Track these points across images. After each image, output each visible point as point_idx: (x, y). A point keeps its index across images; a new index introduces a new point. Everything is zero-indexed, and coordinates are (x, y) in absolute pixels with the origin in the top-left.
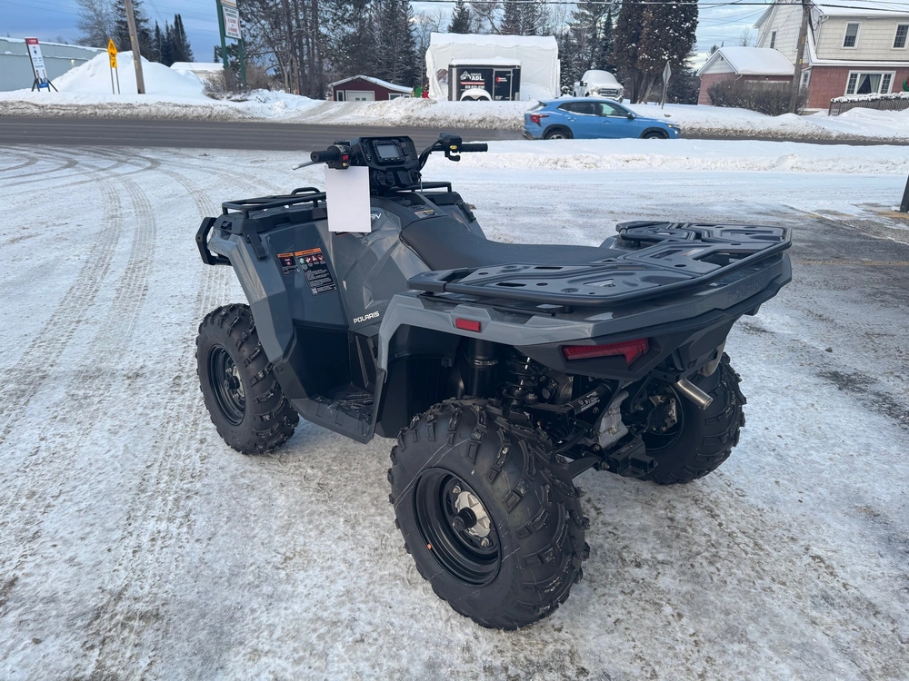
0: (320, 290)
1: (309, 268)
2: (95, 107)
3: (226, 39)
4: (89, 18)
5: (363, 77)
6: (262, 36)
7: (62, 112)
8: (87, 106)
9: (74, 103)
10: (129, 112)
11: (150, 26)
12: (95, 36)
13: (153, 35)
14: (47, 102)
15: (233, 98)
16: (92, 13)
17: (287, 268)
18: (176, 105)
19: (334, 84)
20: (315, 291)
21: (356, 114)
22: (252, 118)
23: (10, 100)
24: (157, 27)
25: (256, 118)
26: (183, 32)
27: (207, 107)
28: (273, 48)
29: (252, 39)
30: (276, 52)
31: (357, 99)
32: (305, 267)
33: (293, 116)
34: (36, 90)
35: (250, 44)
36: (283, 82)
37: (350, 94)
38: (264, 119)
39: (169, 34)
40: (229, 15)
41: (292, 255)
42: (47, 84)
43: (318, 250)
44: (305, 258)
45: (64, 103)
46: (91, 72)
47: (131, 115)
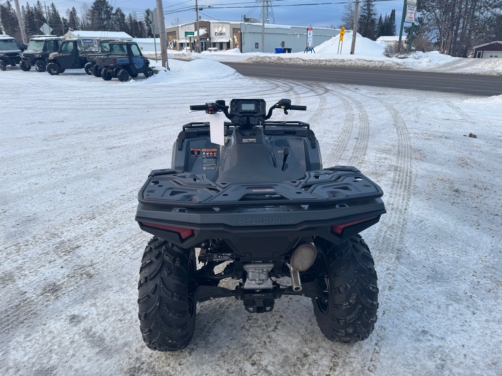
0: (208, 168)
1: (206, 157)
2: (327, 61)
3: (404, 23)
4: (348, 14)
5: (499, 42)
6: (434, 20)
7: (312, 63)
8: (324, 60)
9: (319, 59)
10: (341, 63)
11: (377, 17)
12: (348, 23)
13: (377, 22)
14: (307, 58)
15: (399, 56)
16: (349, 12)
17: (194, 156)
18: (365, 60)
19: (477, 47)
20: (204, 168)
21: (475, 67)
22: (405, 68)
23: (293, 57)
24: (381, 17)
25: (407, 68)
26: (394, 19)
27: (381, 62)
28: (439, 26)
29: (427, 22)
30: (440, 29)
31: (491, 56)
32: (204, 157)
33: (432, 67)
34: (306, 52)
35: (426, 24)
36: (440, 46)
37: (487, 53)
38: (412, 69)
39: (386, 20)
40: (411, 9)
41: (200, 150)
42: (311, 49)
43: (216, 150)
44: (206, 152)
45: (314, 59)
46: (332, 43)
47: (342, 65)
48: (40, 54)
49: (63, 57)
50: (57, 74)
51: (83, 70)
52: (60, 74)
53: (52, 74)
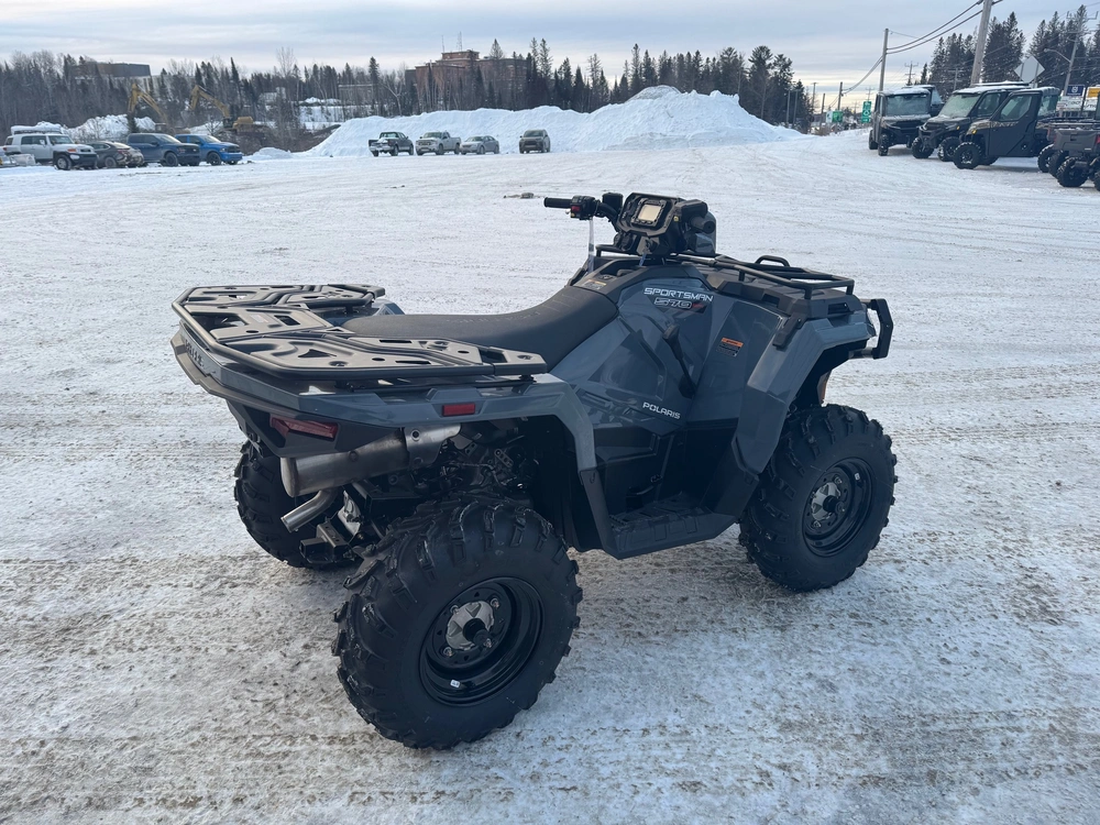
48: (958, 122)
49: (997, 129)
50: (971, 167)
51: (1033, 162)
52: (979, 166)
53: (961, 166)
